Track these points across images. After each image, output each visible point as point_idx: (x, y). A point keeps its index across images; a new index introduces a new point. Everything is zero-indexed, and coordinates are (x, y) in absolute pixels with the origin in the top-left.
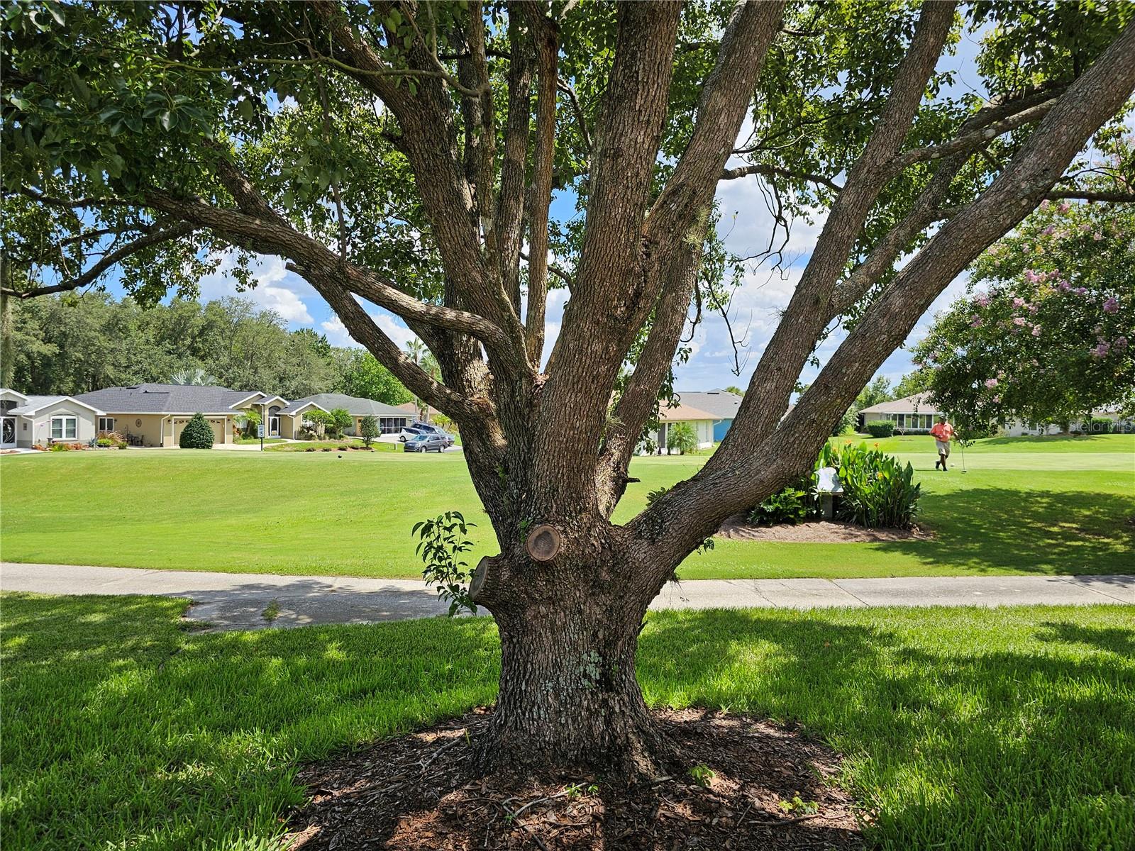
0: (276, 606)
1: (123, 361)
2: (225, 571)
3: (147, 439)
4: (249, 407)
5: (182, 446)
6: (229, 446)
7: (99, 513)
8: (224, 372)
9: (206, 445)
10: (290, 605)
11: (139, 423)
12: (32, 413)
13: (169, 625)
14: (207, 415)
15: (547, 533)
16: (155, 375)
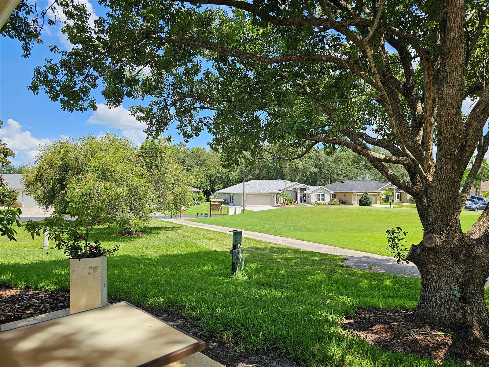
0: (375, 265)
1: (340, 173)
2: (361, 251)
3: (348, 202)
4: (387, 189)
5: (360, 205)
6: (378, 205)
7: (326, 227)
8: (378, 175)
9: (369, 204)
10: (380, 265)
11: (345, 196)
12: (311, 192)
13: (336, 264)
14: (369, 192)
15: (431, 237)
16: (351, 177)
